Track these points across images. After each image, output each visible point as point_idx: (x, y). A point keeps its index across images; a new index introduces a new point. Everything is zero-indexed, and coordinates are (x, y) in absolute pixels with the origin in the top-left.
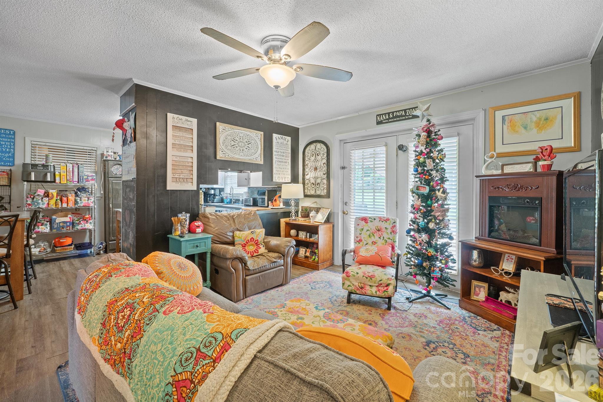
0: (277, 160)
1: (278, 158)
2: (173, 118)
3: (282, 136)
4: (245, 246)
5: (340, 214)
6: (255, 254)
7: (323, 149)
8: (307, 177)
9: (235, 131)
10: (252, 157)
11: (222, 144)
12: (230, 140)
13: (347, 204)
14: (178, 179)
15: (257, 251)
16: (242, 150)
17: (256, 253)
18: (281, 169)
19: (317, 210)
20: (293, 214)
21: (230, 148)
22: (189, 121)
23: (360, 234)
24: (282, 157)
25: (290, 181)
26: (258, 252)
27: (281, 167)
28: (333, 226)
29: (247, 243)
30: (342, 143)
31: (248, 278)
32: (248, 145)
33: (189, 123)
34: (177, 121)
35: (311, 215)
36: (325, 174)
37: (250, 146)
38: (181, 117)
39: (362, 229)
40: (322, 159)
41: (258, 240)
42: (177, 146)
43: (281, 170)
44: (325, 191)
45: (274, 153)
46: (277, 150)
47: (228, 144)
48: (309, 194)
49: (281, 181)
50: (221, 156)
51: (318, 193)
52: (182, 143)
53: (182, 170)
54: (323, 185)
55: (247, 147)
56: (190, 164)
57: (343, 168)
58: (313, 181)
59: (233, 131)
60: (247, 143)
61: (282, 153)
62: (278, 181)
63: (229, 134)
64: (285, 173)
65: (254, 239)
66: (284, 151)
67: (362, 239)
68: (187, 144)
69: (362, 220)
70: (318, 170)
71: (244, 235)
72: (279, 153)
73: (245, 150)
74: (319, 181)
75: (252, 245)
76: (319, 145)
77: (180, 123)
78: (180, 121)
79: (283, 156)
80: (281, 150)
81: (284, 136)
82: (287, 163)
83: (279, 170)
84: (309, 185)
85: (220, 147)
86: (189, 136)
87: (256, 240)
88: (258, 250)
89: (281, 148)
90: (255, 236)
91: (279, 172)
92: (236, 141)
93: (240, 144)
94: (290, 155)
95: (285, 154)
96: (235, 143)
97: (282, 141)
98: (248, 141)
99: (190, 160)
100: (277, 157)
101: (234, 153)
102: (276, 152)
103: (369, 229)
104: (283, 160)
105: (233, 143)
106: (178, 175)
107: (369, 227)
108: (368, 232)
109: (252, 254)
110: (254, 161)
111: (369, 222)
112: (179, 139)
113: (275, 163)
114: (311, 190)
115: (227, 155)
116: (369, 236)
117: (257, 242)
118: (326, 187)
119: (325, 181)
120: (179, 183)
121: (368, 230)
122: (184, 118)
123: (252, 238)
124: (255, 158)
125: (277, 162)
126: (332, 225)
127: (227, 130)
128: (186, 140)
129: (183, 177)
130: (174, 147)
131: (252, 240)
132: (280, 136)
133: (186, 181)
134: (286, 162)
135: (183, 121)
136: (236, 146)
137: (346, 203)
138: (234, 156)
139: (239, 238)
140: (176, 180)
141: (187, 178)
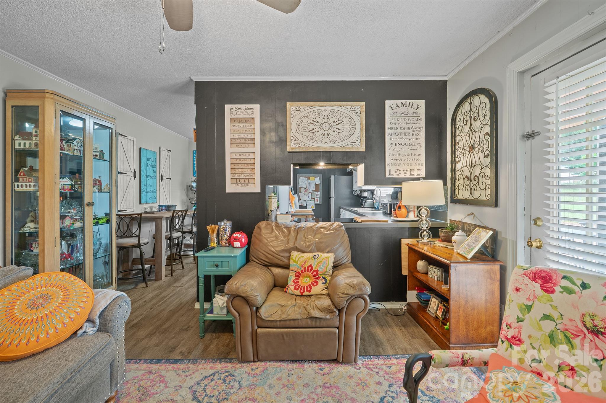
0: (393, 142)
1: (396, 139)
2: (231, 109)
3: (404, 101)
4: (299, 277)
5: (521, 244)
6: (306, 293)
7: (484, 105)
8: (458, 166)
9: (314, 109)
10: (343, 143)
11: (294, 130)
12: (307, 124)
13: (539, 223)
14: (238, 180)
15: (309, 289)
16: (326, 135)
17: (307, 291)
18: (403, 155)
19: (468, 230)
20: (425, 233)
21: (307, 134)
22: (249, 109)
23: (519, 320)
24: (404, 137)
25: (423, 175)
26: (310, 291)
27: (402, 152)
28: (503, 270)
29: (302, 272)
30: (528, 76)
31: (260, 330)
32: (338, 127)
33: (250, 111)
34: (236, 112)
35: (454, 238)
36: (488, 156)
37: (340, 126)
38: (239, 106)
39: (529, 308)
40: (482, 125)
41: (317, 271)
42: (237, 142)
43: (403, 158)
44: (488, 192)
45: (387, 132)
46: (394, 126)
47: (304, 129)
48: (460, 197)
49: (402, 176)
50: (294, 146)
51: (476, 195)
52: (242, 136)
53: (243, 169)
54: (484, 180)
55: (335, 129)
56: (252, 162)
57: (530, 136)
58: (467, 173)
59: (312, 110)
60: (335, 124)
61: (404, 129)
62: (395, 176)
63: (306, 115)
64: (411, 161)
65: (312, 268)
66: (408, 125)
67: (524, 337)
68: (248, 137)
69: (534, 279)
70: (477, 149)
71: (302, 259)
72: (399, 131)
73: (333, 133)
74: (477, 172)
75: (308, 276)
76: (476, 100)
77: (240, 113)
78: (239, 111)
79: (405, 134)
80: (401, 125)
81: (408, 101)
82: (417, 145)
83: (397, 157)
84: (462, 181)
85: (292, 135)
86: (249, 128)
87: (315, 271)
88: (311, 288)
89: (402, 122)
90: (316, 263)
91: (398, 162)
92: (317, 124)
93: (324, 126)
94: (423, 131)
95: (411, 131)
96: (315, 127)
97: (404, 109)
98: (337, 120)
99: (252, 156)
100: (394, 137)
101: (314, 140)
102: (392, 129)
103: (555, 315)
104: (407, 141)
105: (311, 127)
106: (239, 175)
107: (556, 308)
108: (548, 326)
109: (302, 291)
110: (348, 148)
111: (557, 289)
112: (238, 132)
113: (390, 147)
114: (464, 191)
115: (303, 144)
116: (552, 337)
117: (315, 273)
118: (488, 182)
119: (488, 171)
120: (240, 185)
121: (546, 317)
122: (243, 106)
123: (311, 266)
124: (349, 143)
125: (393, 146)
126: (496, 267)
127: (302, 110)
128: (246, 132)
129: (244, 177)
130: (233, 142)
131: (310, 268)
132: (399, 102)
133: (247, 182)
134: (414, 144)
135: (242, 111)
136: (317, 130)
137: (535, 221)
138: (314, 144)
139: (295, 261)
140: (236, 181)
141: (249, 179)
